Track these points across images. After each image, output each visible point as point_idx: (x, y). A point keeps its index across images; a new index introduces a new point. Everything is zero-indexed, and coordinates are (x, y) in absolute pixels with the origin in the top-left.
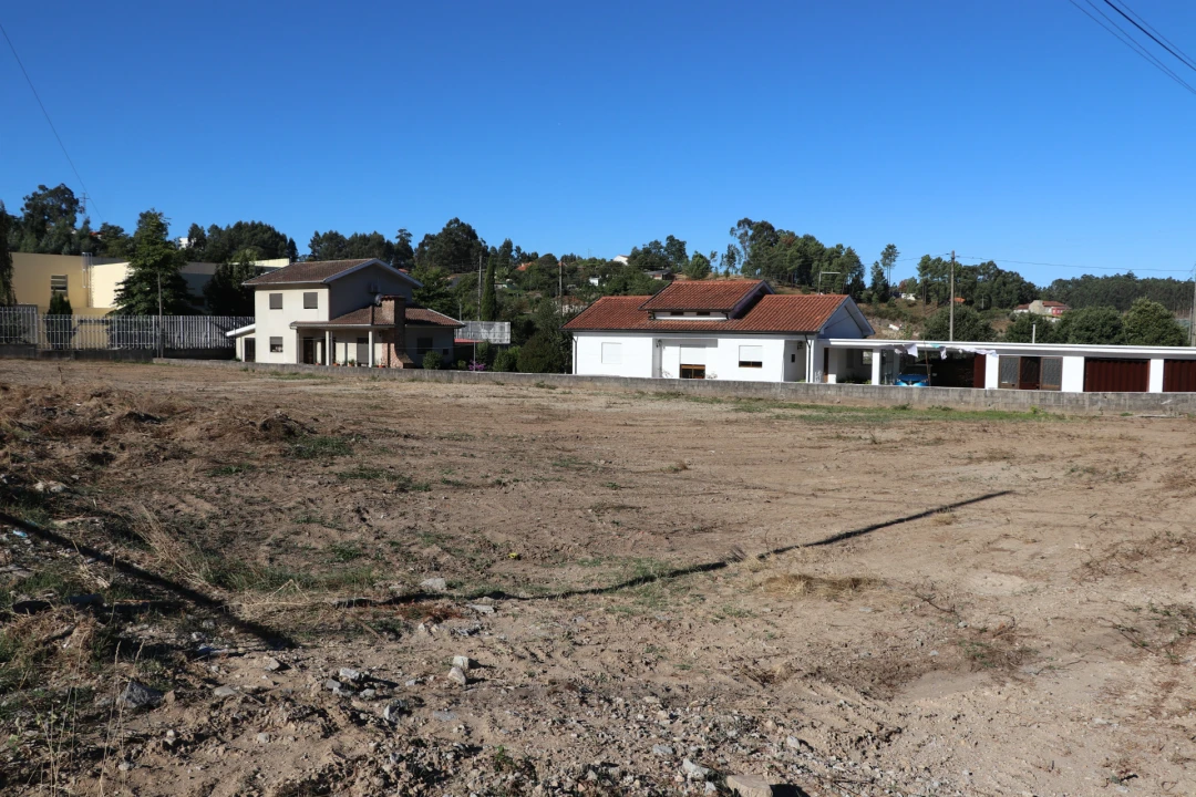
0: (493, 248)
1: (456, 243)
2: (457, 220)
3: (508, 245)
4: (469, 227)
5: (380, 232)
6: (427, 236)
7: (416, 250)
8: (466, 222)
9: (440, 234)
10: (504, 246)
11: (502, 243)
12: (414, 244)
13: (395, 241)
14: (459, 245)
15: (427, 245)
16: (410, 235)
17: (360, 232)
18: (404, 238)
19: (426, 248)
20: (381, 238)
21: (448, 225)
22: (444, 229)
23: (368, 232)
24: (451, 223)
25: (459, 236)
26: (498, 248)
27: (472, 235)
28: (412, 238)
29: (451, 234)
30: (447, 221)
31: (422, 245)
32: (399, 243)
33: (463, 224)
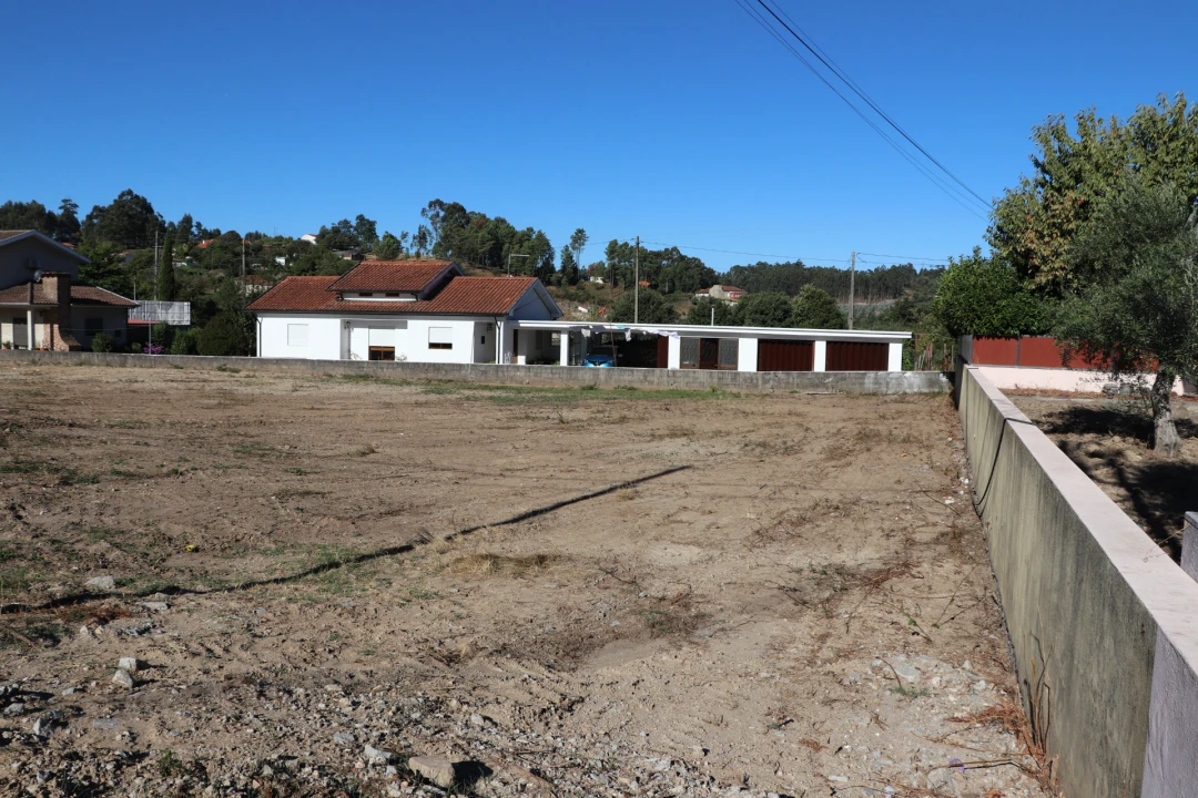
0: (171, 224)
1: (130, 216)
2: (130, 192)
3: (187, 220)
4: (144, 200)
5: (40, 202)
6: (96, 208)
7: (83, 222)
8: (140, 194)
9: (111, 206)
10: (183, 222)
11: (180, 218)
12: (81, 216)
13: (58, 212)
14: (132, 218)
15: (96, 217)
16: (76, 206)
17: (15, 200)
18: (69, 209)
19: (95, 221)
20: (41, 208)
21: (121, 197)
22: (115, 201)
23: (26, 200)
24: (123, 195)
25: (131, 208)
26: (176, 223)
27: (149, 209)
28: (78, 210)
29: (123, 206)
30: (119, 193)
31: (90, 217)
32: (63, 215)
33: (137, 197)
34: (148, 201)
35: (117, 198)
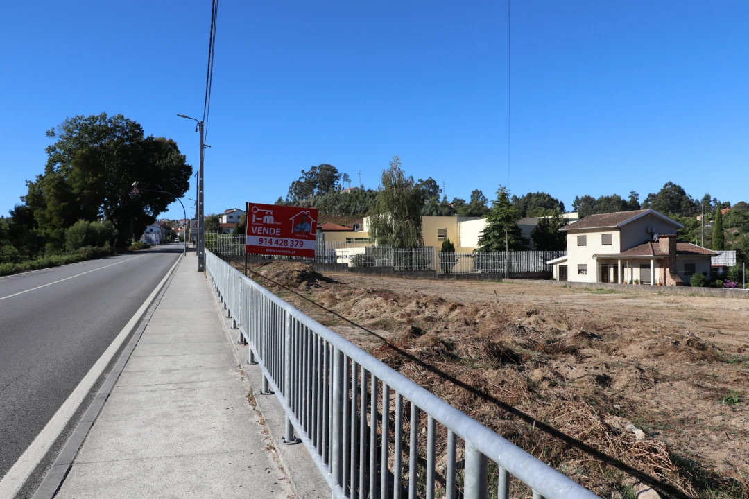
0: (697, 201)
1: (671, 198)
2: (670, 183)
3: (707, 198)
4: (679, 187)
5: (618, 194)
6: (650, 195)
7: (642, 204)
8: (677, 184)
9: (659, 193)
10: (704, 199)
11: (703, 196)
12: (641, 201)
13: (628, 200)
14: (674, 199)
15: (650, 201)
16: (638, 195)
17: (605, 195)
18: (634, 197)
19: (650, 203)
20: (619, 198)
21: (665, 187)
22: (662, 190)
23: (610, 194)
24: (666, 185)
25: (672, 193)
26: (700, 201)
27: (682, 192)
28: (639, 197)
29: (667, 192)
30: (664, 184)
31: (647, 201)
32: (631, 201)
33: (675, 185)
34: (682, 188)
35: (662, 188)
